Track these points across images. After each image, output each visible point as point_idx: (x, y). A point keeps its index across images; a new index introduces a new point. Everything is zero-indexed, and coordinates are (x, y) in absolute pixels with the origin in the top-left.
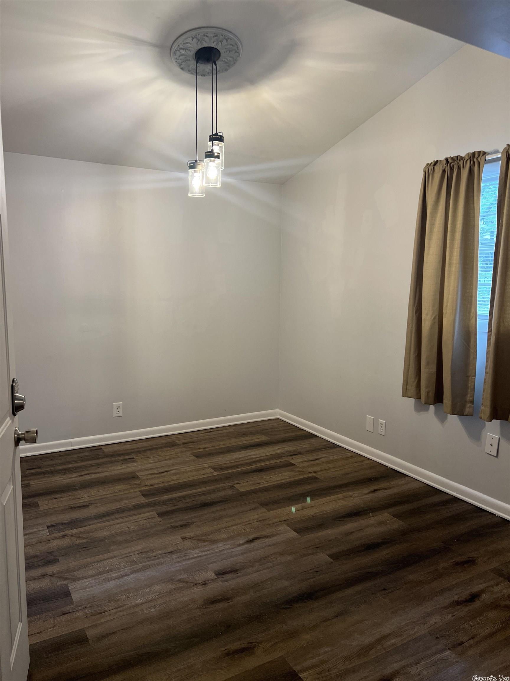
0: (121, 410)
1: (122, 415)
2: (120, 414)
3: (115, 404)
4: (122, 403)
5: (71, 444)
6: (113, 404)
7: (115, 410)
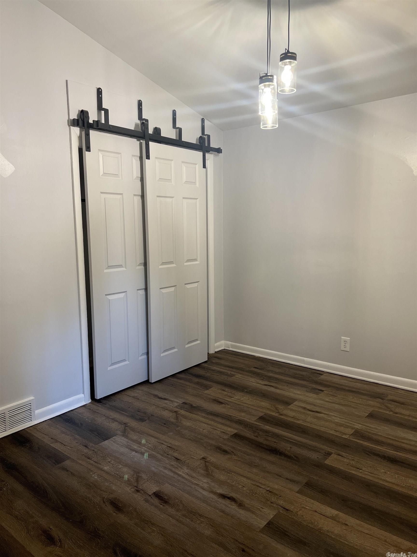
0: (348, 346)
1: (349, 351)
2: (348, 349)
3: (342, 338)
4: (349, 338)
5: (303, 361)
6: (341, 338)
7: (343, 344)
